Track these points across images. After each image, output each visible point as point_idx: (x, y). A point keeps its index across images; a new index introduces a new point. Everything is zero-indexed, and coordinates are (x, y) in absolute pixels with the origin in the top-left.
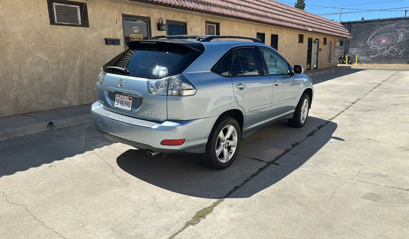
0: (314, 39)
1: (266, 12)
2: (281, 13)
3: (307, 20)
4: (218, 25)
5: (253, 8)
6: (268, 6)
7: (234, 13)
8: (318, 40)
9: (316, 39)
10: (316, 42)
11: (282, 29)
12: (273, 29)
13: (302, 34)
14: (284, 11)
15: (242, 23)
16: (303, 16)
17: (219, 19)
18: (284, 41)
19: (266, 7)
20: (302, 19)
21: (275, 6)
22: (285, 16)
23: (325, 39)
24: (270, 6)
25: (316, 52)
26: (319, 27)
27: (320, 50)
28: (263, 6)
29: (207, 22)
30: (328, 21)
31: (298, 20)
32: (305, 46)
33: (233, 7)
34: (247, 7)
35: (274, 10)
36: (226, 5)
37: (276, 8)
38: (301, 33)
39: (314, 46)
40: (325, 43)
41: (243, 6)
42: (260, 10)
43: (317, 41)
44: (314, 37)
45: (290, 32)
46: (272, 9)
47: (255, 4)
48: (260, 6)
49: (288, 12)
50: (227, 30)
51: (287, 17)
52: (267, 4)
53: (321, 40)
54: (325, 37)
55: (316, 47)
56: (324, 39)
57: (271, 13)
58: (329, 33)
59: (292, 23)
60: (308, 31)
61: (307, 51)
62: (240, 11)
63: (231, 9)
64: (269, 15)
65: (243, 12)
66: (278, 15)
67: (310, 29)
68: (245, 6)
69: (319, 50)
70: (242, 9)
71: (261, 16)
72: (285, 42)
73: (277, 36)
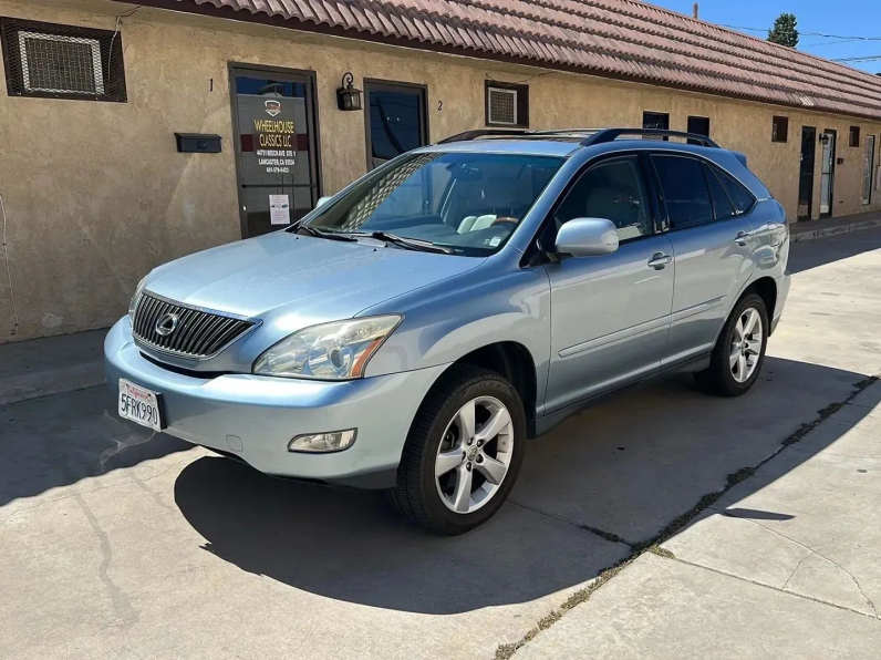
0: (820, 131)
1: (671, 51)
2: (716, 55)
3: (797, 75)
4: (523, 92)
5: (629, 41)
6: (676, 33)
7: (568, 55)
8: (834, 132)
9: (827, 131)
10: (826, 138)
11: (723, 101)
12: (693, 101)
13: (785, 115)
14: (727, 47)
15: (599, 83)
16: (786, 63)
17: (526, 74)
18: (727, 137)
19: (672, 38)
20: (783, 71)
21: (699, 34)
22: (728, 64)
23: (855, 131)
24: (684, 35)
25: (826, 169)
26: (834, 93)
27: (840, 161)
28: (663, 36)
29: (488, 84)
30: (862, 77)
31: (769, 73)
32: (794, 150)
33: (565, 38)
34: (612, 36)
35: (697, 45)
36: (542, 33)
37: (702, 40)
38: (780, 114)
39: (821, 152)
40: (855, 142)
41: (599, 34)
42: (650, 46)
43: (830, 136)
44: (821, 125)
45: (747, 109)
46: (690, 43)
47: (637, 29)
48: (653, 33)
49: (738, 50)
50: (552, 106)
51: (736, 66)
52: (674, 27)
53: (844, 134)
54: (855, 125)
55: (827, 152)
56: (852, 129)
57: (687, 54)
58: (868, 111)
59: (750, 82)
60: (800, 106)
61: (799, 165)
62: (587, 49)
63: (559, 43)
64: (680, 59)
65: (599, 50)
66: (706, 59)
67: (807, 101)
68: (605, 36)
69: (836, 161)
70: (592, 44)
71: (655, 63)
72: (731, 141)
73: (707, 120)
